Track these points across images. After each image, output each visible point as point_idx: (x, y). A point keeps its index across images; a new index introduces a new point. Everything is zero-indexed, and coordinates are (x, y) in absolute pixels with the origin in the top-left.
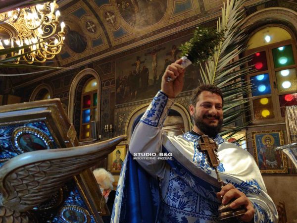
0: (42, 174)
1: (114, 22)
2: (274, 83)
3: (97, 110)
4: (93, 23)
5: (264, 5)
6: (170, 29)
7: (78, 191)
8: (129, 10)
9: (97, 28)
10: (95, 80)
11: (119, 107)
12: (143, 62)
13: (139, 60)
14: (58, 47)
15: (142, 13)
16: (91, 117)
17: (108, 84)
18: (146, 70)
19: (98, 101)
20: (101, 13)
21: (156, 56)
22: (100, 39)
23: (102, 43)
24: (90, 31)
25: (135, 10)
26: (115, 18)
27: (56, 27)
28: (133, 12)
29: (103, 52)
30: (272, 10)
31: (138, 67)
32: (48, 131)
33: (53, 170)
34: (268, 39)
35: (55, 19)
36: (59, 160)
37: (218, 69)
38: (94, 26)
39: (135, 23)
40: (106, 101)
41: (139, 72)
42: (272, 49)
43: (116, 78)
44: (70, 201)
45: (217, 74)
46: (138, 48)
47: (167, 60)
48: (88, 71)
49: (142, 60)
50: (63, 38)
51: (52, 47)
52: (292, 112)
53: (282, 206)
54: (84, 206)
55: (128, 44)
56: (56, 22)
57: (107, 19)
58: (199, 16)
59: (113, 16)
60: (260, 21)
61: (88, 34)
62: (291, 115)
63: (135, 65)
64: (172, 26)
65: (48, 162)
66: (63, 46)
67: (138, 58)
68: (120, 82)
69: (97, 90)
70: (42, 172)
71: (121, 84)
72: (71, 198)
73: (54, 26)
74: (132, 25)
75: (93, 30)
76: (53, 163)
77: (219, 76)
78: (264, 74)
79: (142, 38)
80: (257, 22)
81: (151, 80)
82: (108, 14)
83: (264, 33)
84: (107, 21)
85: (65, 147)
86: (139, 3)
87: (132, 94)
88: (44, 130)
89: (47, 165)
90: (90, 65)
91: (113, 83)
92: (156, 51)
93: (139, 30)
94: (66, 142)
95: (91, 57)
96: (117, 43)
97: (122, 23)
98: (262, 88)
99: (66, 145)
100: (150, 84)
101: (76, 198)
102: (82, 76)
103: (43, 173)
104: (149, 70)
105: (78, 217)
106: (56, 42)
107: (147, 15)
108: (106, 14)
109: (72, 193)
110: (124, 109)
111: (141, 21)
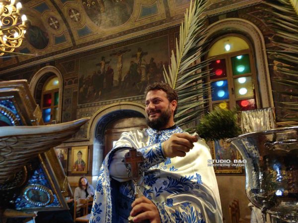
0: (8, 149)
1: (79, 20)
2: (232, 89)
3: (58, 110)
4: (56, 20)
5: (225, 15)
6: (136, 31)
7: (42, 170)
8: (95, 9)
9: (61, 24)
10: (57, 78)
11: (81, 107)
12: (108, 62)
13: (104, 60)
14: (18, 41)
15: (108, 14)
16: (51, 116)
17: (70, 83)
18: (111, 71)
19: (59, 100)
20: (65, 9)
21: (122, 57)
22: (63, 36)
23: (66, 41)
24: (52, 27)
25: (101, 9)
26: (80, 16)
27: (16, 19)
28: (99, 11)
29: (66, 50)
30: (232, 21)
31: (103, 67)
32: (15, 110)
33: (18, 146)
34: (228, 48)
35: (16, 11)
36: (25, 137)
37: (180, 72)
38: (57, 22)
39: (100, 23)
40: (68, 100)
41: (104, 72)
42: (231, 58)
43: (79, 77)
44: (33, 180)
45: (179, 76)
46: (103, 48)
47: (132, 62)
48: (50, 68)
49: (107, 60)
50: (24, 32)
51: (11, 40)
52: (247, 116)
53: (236, 203)
54: (48, 185)
55: (93, 44)
56: (16, 15)
57: (72, 16)
58: (164, 21)
59: (78, 14)
60: (221, 30)
61: (50, 31)
62: (246, 119)
63: (100, 65)
64: (137, 29)
65: (15, 138)
66: (24, 40)
67: (103, 59)
68: (84, 81)
69: (58, 89)
70: (8, 147)
71: (84, 84)
72: (35, 177)
73: (15, 19)
74: (97, 25)
75: (56, 27)
76: (19, 138)
77: (180, 77)
78: (224, 80)
79: (108, 38)
80: (219, 31)
81: (116, 81)
82: (73, 11)
83: (224, 41)
84: (71, 18)
85: (31, 125)
86: (105, 3)
87: (95, 94)
88: (11, 108)
89: (13, 140)
90: (52, 63)
91: (75, 82)
92: (121, 52)
93: (105, 30)
94: (32, 121)
95: (52, 54)
96: (81, 42)
97: (87, 22)
98: (221, 94)
99: (32, 123)
100: (115, 85)
101: (40, 177)
102: (43, 73)
103: (10, 148)
104: (114, 71)
105: (41, 197)
106: (16, 35)
107: (113, 16)
108: (70, 11)
109: (36, 172)
110: (87, 109)
111: (106, 21)
